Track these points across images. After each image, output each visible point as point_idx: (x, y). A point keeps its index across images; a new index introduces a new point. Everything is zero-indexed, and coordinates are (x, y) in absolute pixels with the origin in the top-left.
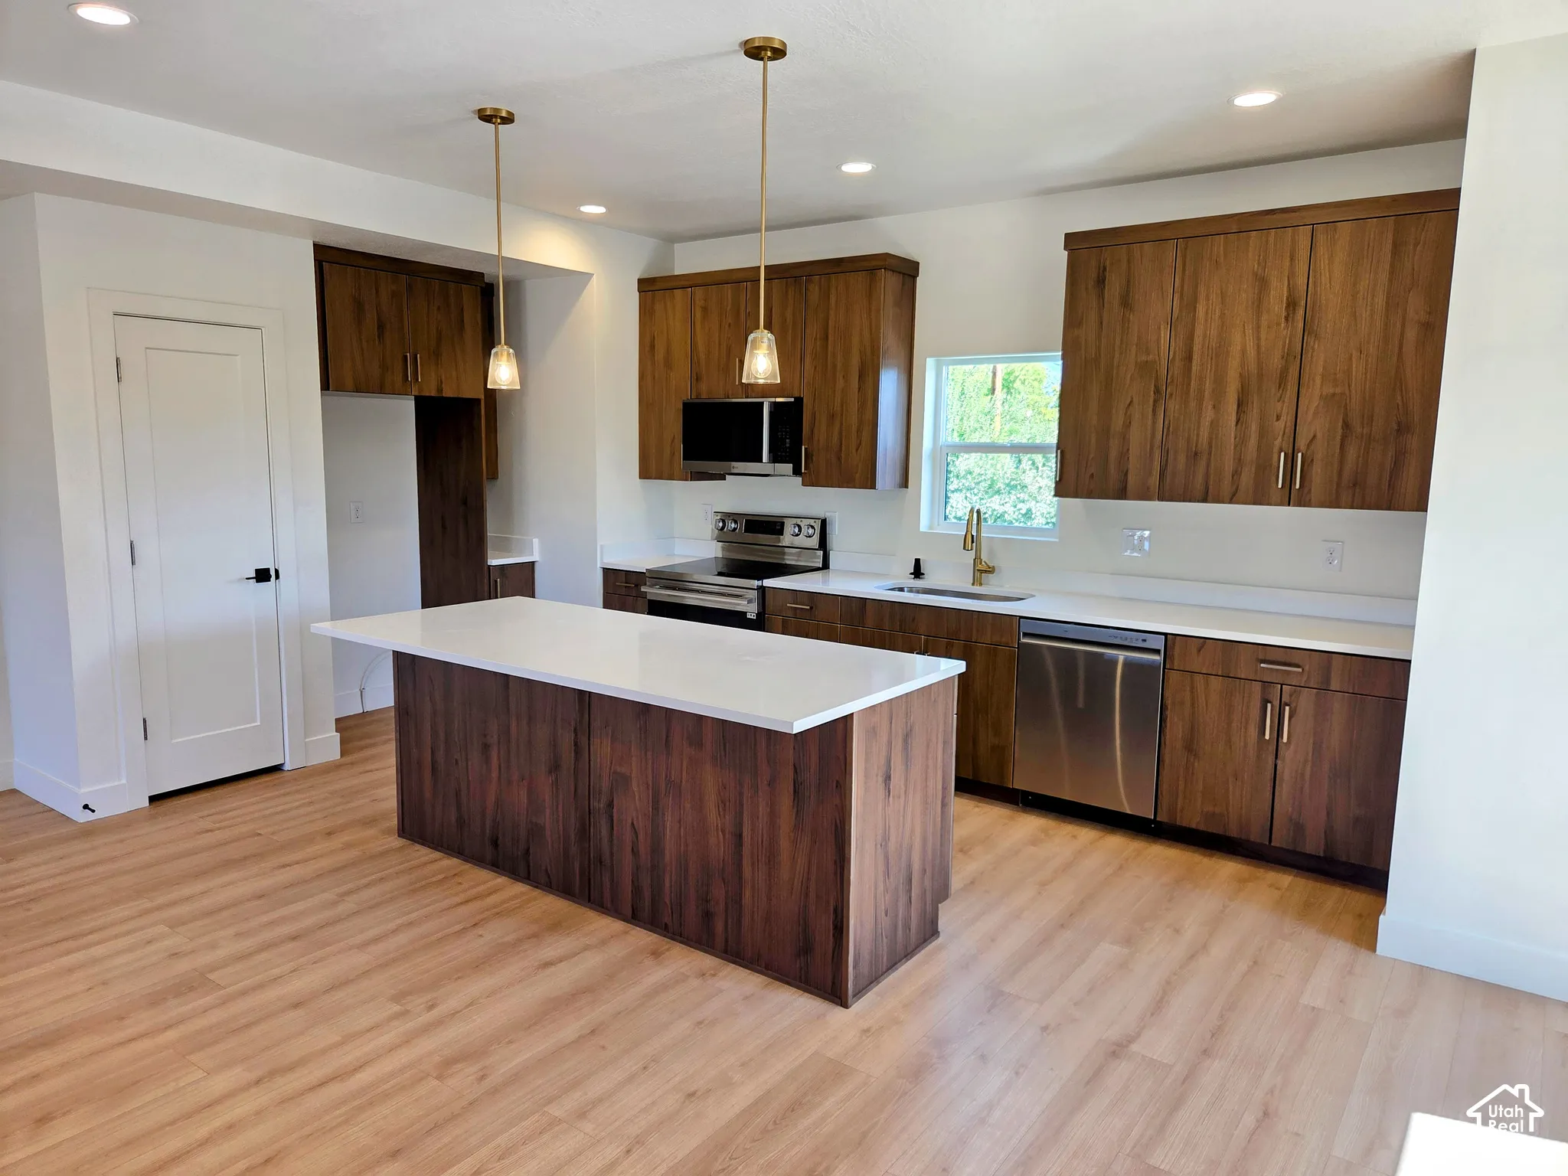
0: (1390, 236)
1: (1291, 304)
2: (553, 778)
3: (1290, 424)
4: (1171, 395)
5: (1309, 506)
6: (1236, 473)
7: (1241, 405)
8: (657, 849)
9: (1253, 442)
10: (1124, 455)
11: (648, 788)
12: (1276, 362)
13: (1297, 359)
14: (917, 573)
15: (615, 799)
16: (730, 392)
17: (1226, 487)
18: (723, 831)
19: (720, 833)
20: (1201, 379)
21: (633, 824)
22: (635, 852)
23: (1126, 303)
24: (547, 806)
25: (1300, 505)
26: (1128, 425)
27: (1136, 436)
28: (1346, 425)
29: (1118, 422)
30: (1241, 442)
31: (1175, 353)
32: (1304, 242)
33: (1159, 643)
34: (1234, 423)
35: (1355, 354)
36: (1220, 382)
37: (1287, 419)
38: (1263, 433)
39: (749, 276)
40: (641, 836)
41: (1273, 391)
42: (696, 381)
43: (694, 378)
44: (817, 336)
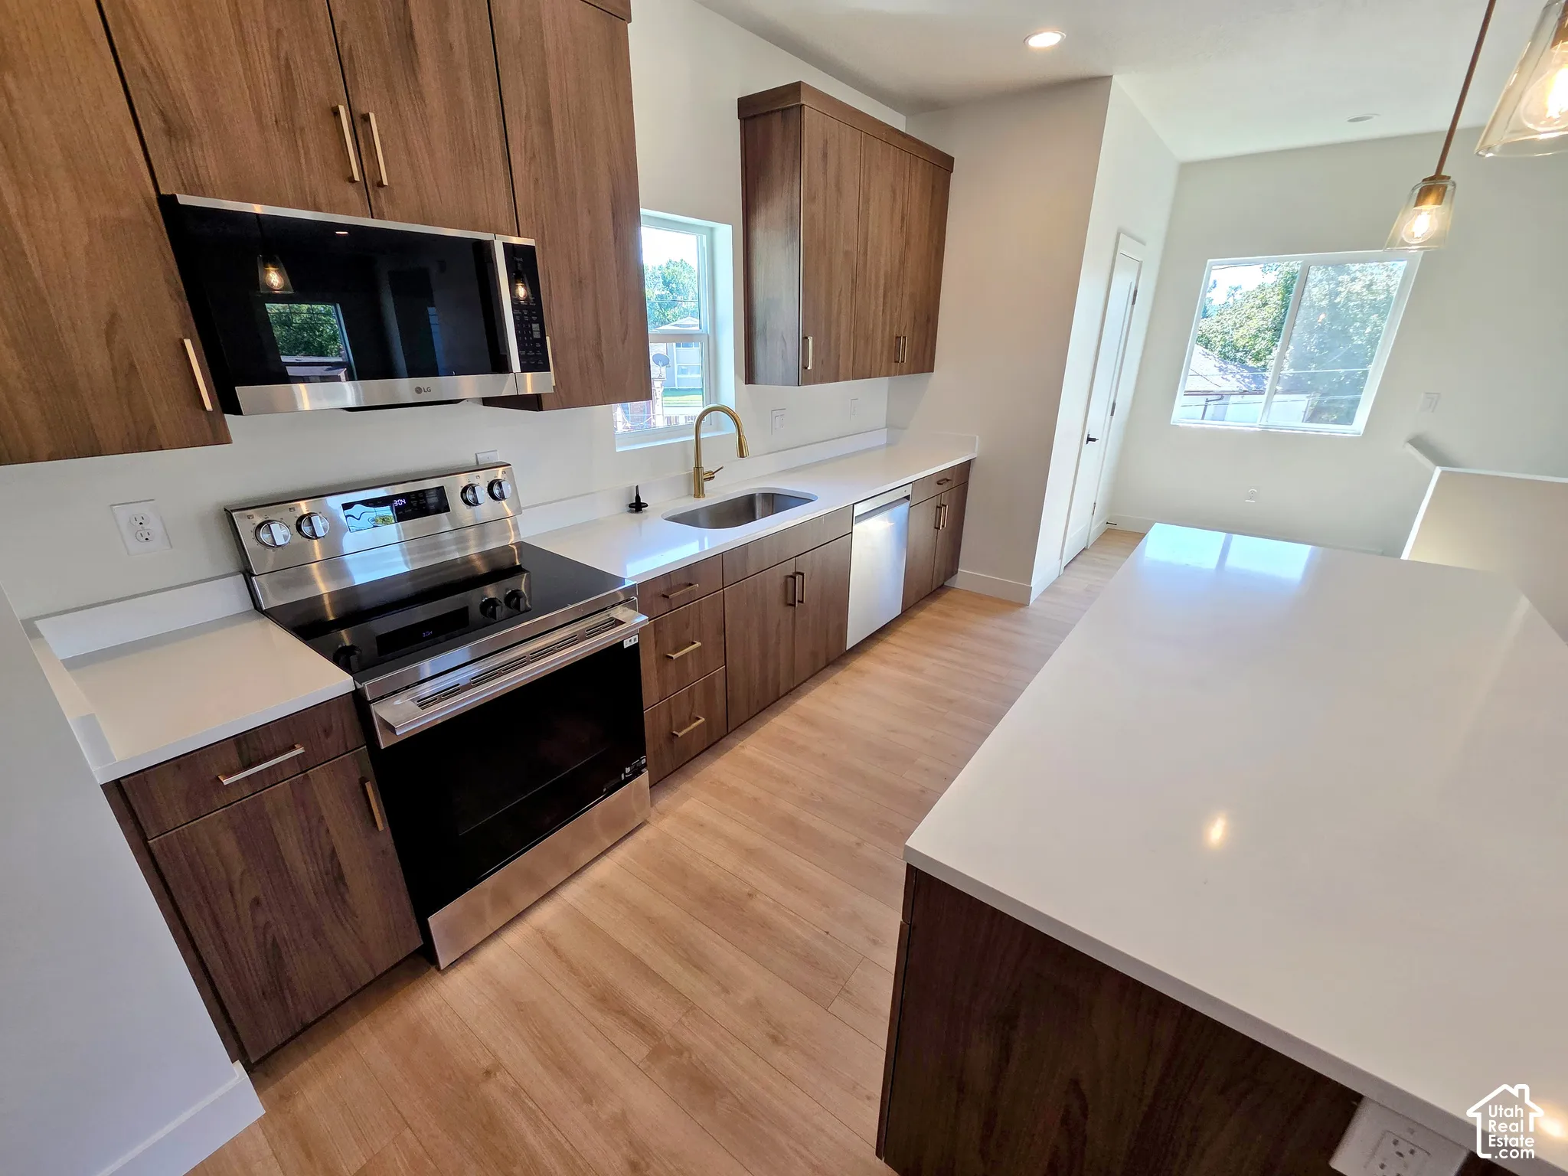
0: (932, 178)
3: (899, 316)
4: (858, 287)
5: (902, 375)
6: (881, 354)
7: (884, 298)
10: (837, 342)
12: (896, 266)
14: (638, 504)
16: (322, 198)
17: (878, 368)
20: (870, 273)
25: (900, 375)
26: (839, 313)
27: (843, 322)
28: (915, 317)
29: (834, 313)
30: (883, 330)
31: (860, 246)
32: (908, 164)
33: (910, 490)
34: (882, 313)
35: (919, 264)
37: (899, 308)
38: (891, 321)
41: (895, 288)
42: (165, 139)
43: (152, 125)
44: (528, 111)
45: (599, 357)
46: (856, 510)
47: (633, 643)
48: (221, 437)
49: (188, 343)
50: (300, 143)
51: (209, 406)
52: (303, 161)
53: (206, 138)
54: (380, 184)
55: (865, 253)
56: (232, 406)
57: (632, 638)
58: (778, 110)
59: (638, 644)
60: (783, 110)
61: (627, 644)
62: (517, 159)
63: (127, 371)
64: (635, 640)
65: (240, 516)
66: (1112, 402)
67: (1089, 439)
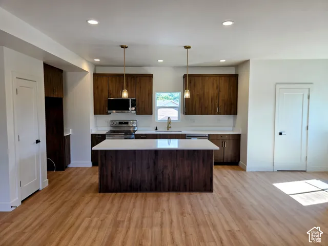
0: (228, 79)
1: (217, 88)
2: (148, 170)
6: (211, 110)
7: (211, 101)
8: (174, 177)
9: (213, 105)
11: (172, 167)
12: (215, 95)
13: (218, 95)
14: (156, 129)
15: (164, 171)
16: (119, 97)
17: (210, 113)
18: (189, 171)
20: (206, 97)
21: (168, 174)
22: (169, 179)
23: (194, 85)
24: (146, 176)
31: (202, 93)
32: (218, 79)
33: (207, 136)
34: (211, 103)
35: (225, 94)
37: (218, 103)
39: (122, 75)
40: (170, 176)
43: (109, 94)
45: (145, 110)
46: (187, 135)
50: (118, 94)
51: (107, 112)
53: (112, 94)
55: (204, 94)
62: (137, 92)
66: (306, 125)
67: (281, 134)
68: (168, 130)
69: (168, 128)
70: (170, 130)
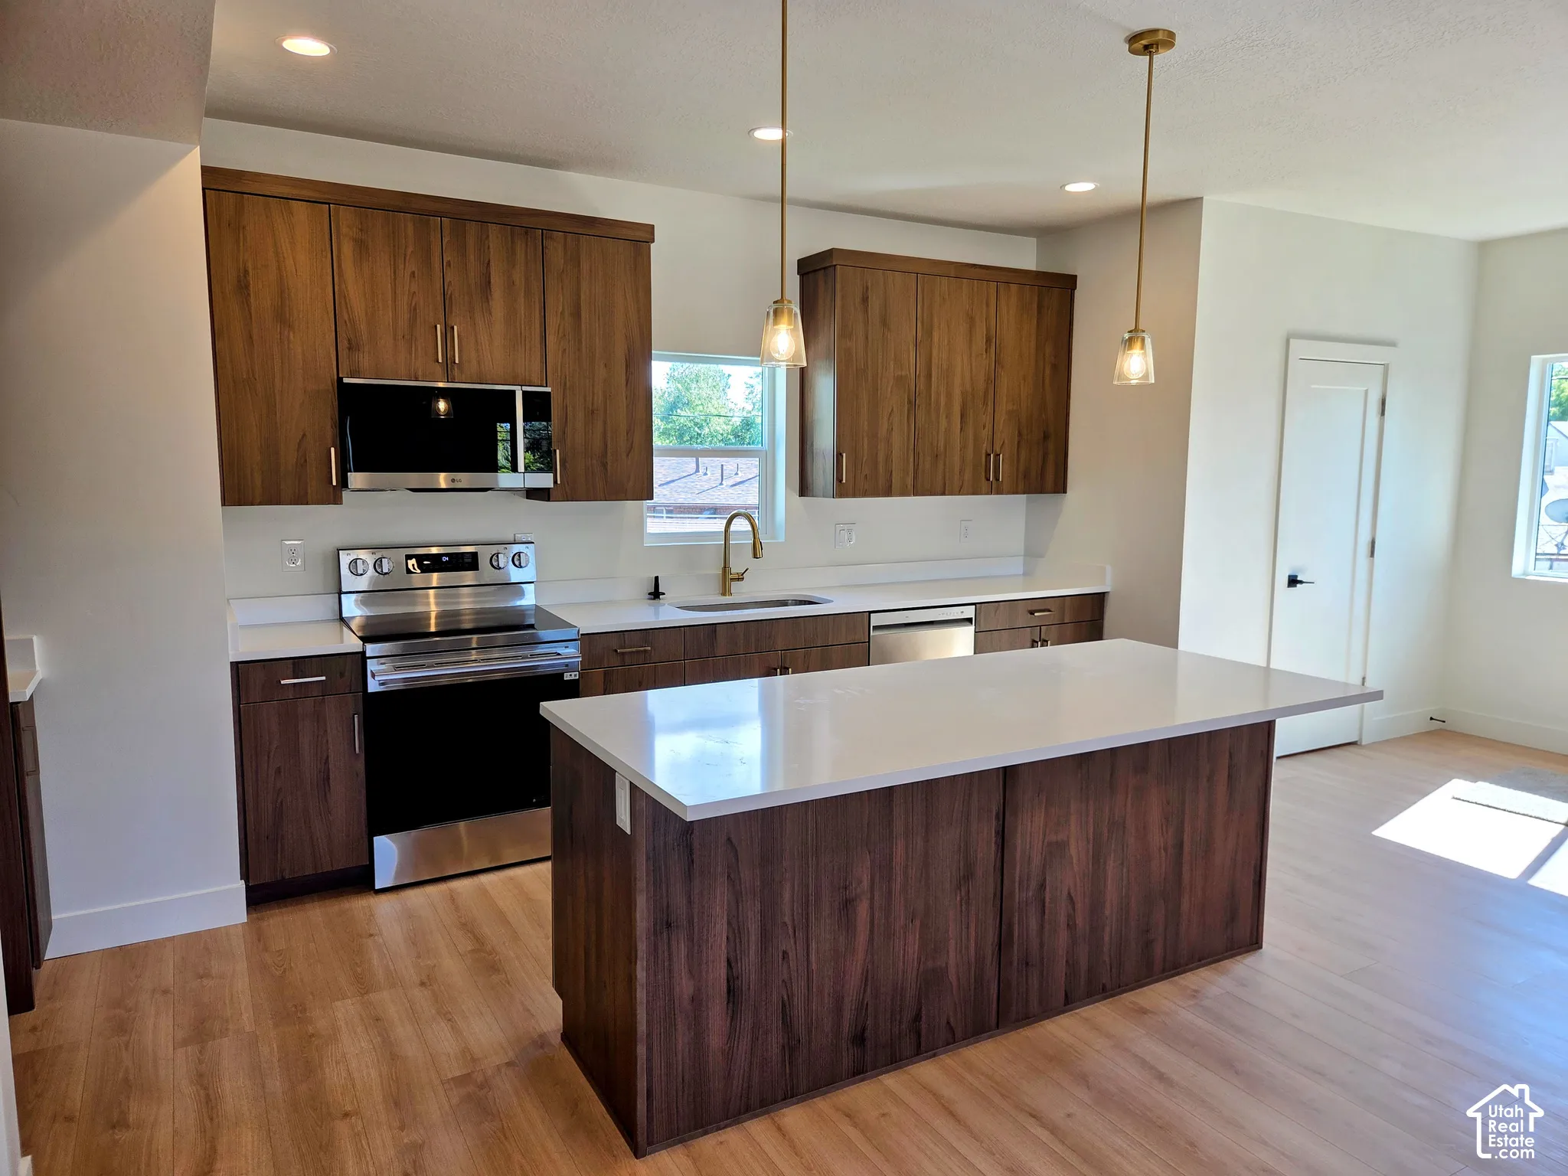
0: (1036, 298)
2: (963, 894)
3: (991, 433)
4: (919, 406)
5: (1002, 494)
6: (962, 471)
7: (963, 416)
8: (1096, 907)
10: (888, 458)
11: (1088, 843)
12: (981, 385)
13: (993, 383)
14: (657, 592)
15: (1047, 878)
16: (420, 373)
17: (956, 484)
18: (1166, 850)
19: (1163, 851)
20: (938, 394)
21: (1069, 893)
22: (1071, 926)
23: (884, 322)
24: (951, 936)
25: (998, 494)
26: (890, 431)
27: (897, 440)
28: (1020, 434)
29: (883, 432)
30: (963, 448)
31: (920, 372)
32: (993, 292)
33: (969, 612)
34: (959, 431)
35: (1022, 382)
36: (949, 396)
37: (989, 426)
38: (976, 439)
40: (1079, 906)
41: (981, 406)
42: (347, 351)
43: (343, 344)
44: (563, 309)
45: (604, 465)
46: (876, 620)
47: (573, 678)
48: (337, 500)
49: (333, 450)
50: (413, 346)
51: (334, 483)
52: (413, 355)
53: (366, 349)
54: (455, 362)
55: (929, 376)
56: (344, 483)
57: (573, 674)
58: (820, 269)
59: (578, 680)
60: (825, 268)
61: (567, 677)
62: (551, 339)
63: (302, 464)
64: (575, 675)
65: (343, 554)
66: (1369, 539)
67: (1293, 581)
68: (725, 591)
69: (728, 578)
70: (741, 592)
